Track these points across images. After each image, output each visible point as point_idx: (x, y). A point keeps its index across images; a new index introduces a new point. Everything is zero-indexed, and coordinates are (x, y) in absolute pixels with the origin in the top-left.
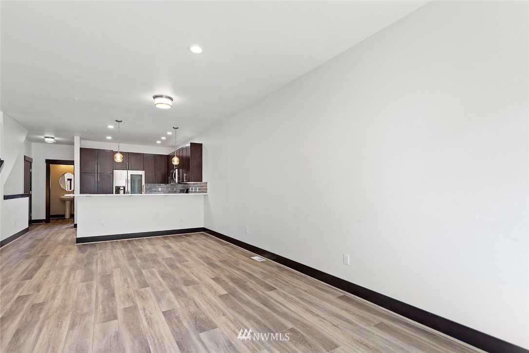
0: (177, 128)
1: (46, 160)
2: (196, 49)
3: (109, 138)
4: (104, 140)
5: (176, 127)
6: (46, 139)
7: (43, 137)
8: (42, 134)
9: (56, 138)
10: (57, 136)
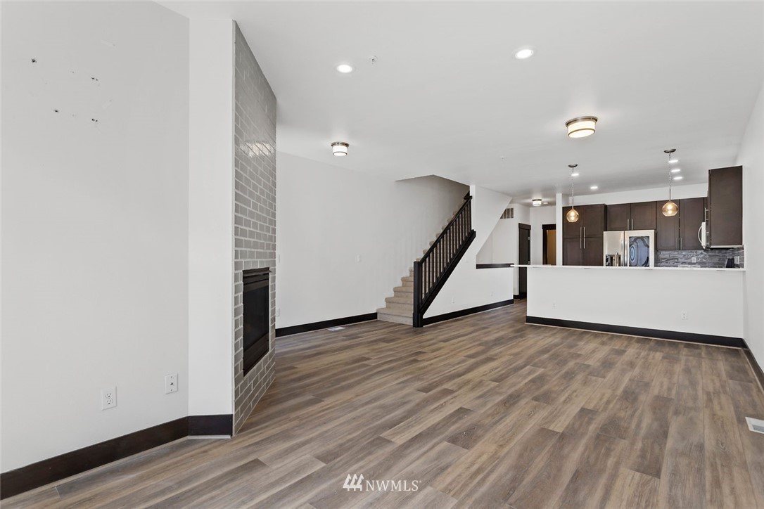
0: (674, 150)
1: (543, 225)
2: (524, 54)
3: (594, 188)
4: (588, 192)
5: (669, 149)
6: (534, 203)
7: (530, 201)
8: (530, 198)
9: (543, 200)
10: (545, 196)
